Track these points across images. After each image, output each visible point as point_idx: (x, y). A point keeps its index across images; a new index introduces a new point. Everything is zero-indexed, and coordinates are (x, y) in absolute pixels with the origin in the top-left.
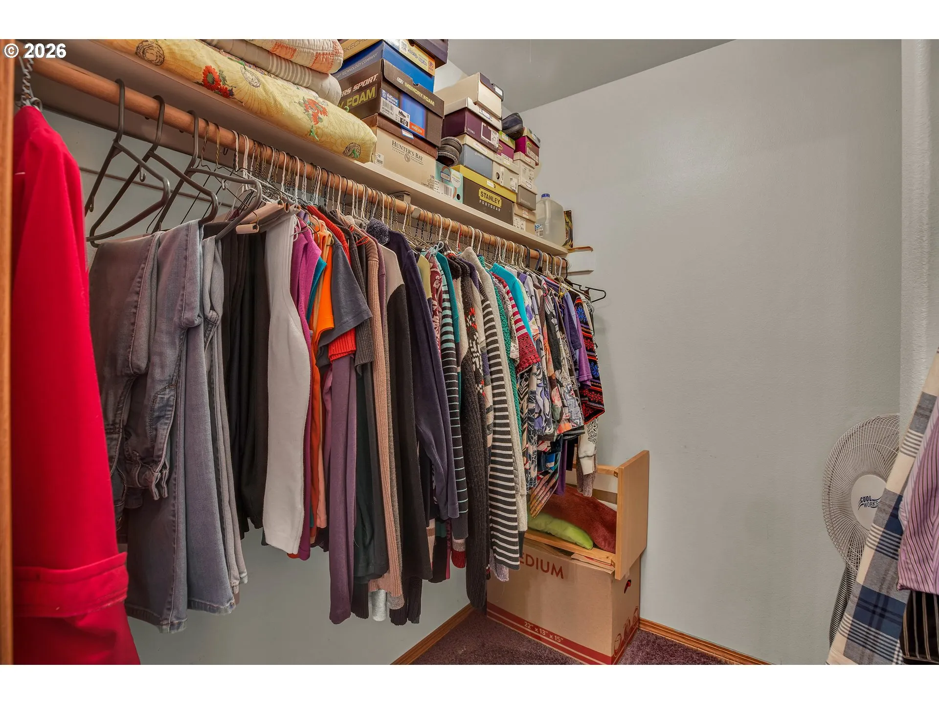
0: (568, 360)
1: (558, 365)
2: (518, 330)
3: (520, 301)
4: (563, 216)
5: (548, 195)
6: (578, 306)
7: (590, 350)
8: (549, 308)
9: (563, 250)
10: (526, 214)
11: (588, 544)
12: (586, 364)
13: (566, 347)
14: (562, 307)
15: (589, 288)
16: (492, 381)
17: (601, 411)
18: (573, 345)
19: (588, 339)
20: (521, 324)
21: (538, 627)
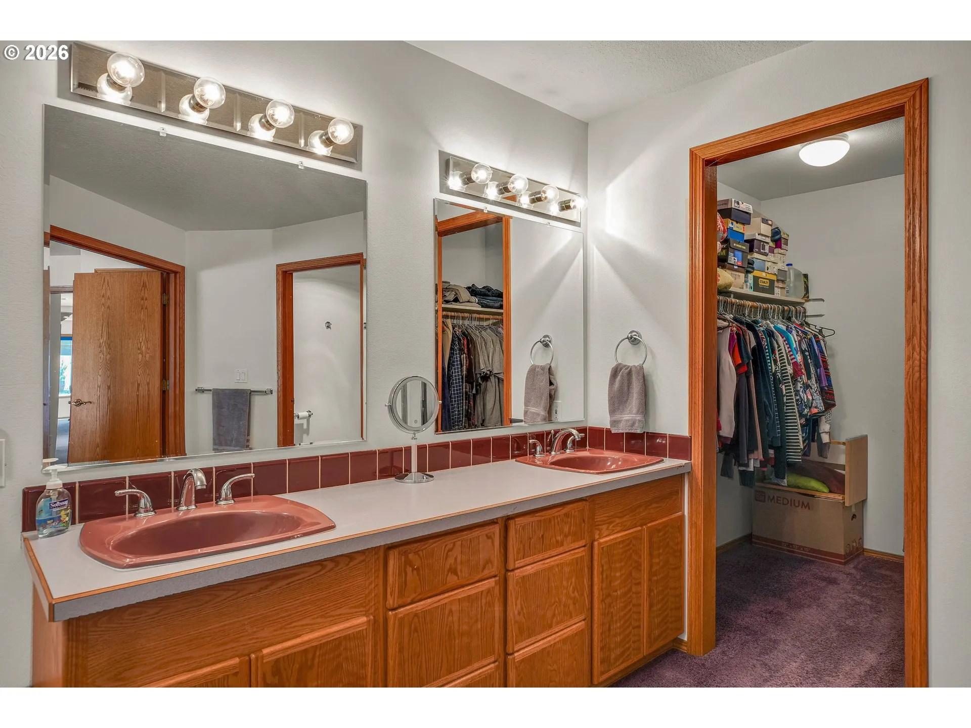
0: (815, 375)
1: (809, 377)
2: (792, 360)
3: (792, 345)
4: (802, 278)
5: (791, 265)
6: (818, 342)
7: (826, 368)
8: (804, 346)
9: (803, 301)
10: (781, 285)
11: (826, 490)
12: (824, 377)
13: (813, 368)
14: (810, 345)
15: (822, 328)
16: (785, 383)
17: (834, 405)
18: (817, 366)
19: (825, 362)
20: (793, 357)
21: (792, 544)
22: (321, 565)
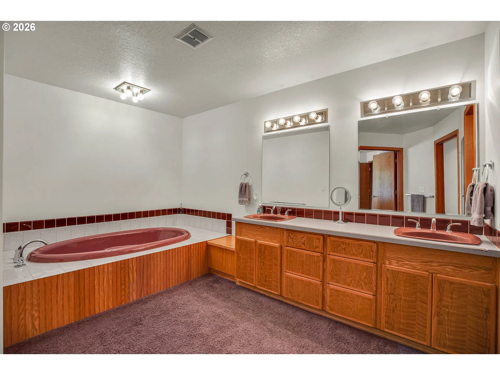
22: (276, 229)
